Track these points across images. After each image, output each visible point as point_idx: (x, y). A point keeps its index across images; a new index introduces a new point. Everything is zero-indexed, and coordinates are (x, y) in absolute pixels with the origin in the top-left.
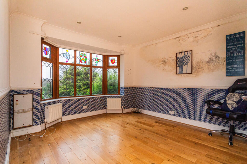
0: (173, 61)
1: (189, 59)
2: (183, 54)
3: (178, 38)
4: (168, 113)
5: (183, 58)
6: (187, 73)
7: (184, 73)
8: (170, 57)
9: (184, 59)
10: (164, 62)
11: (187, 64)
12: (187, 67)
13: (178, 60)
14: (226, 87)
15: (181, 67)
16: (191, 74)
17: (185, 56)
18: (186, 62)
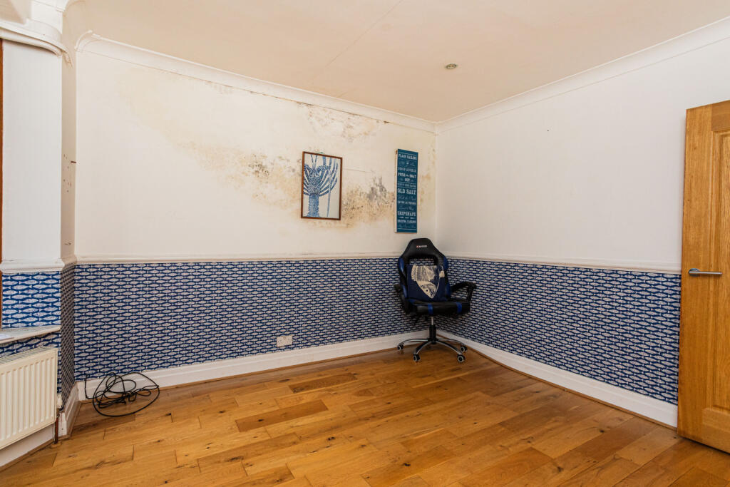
0: (292, 173)
1: (334, 178)
2: (319, 162)
3: (305, 107)
4: (273, 348)
5: (320, 173)
6: (329, 217)
7: (321, 216)
8: (280, 157)
9: (322, 174)
10: (260, 169)
11: (328, 192)
12: (329, 200)
13: (307, 176)
14: (394, 253)
15: (315, 196)
16: (338, 221)
17: (325, 168)
18: (326, 186)
